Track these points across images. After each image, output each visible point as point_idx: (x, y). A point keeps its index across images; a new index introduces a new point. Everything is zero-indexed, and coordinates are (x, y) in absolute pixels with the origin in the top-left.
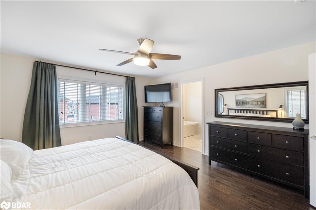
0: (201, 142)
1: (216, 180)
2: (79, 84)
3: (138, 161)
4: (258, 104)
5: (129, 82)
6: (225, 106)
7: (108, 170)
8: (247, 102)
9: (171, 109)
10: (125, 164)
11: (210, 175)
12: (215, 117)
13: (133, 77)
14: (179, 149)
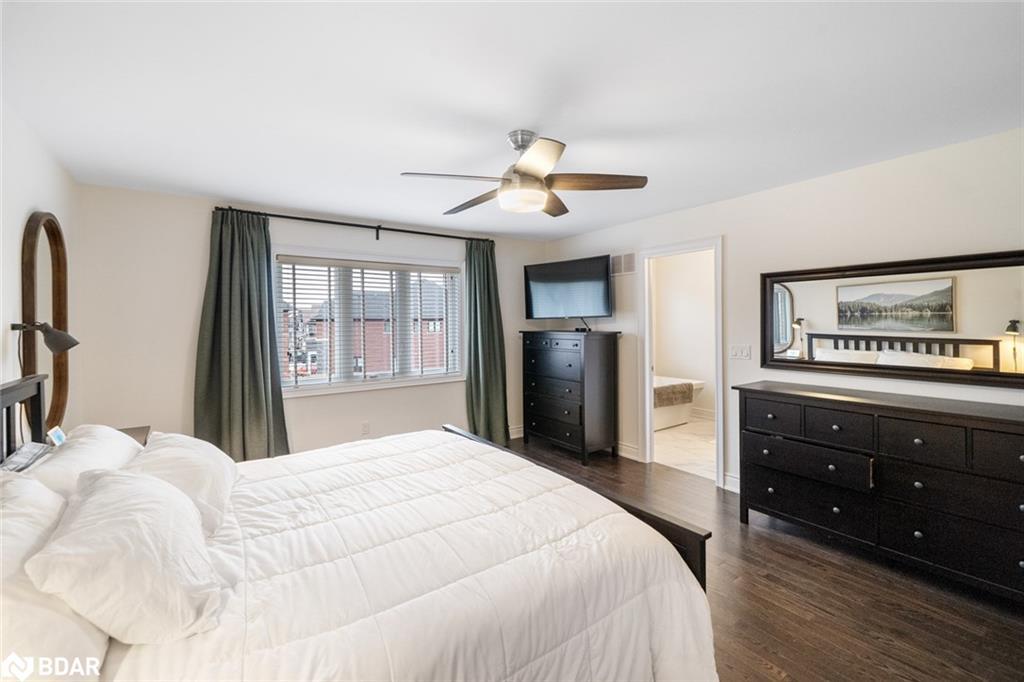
0: (715, 446)
1: (766, 572)
2: (332, 269)
3: (523, 504)
4: (921, 316)
5: (475, 254)
6: (796, 326)
7: (440, 526)
8: (880, 312)
9: (611, 341)
10: (485, 511)
11: (746, 556)
12: (762, 366)
13: (487, 240)
14: (640, 467)
